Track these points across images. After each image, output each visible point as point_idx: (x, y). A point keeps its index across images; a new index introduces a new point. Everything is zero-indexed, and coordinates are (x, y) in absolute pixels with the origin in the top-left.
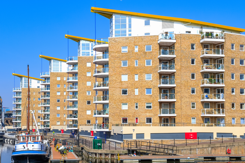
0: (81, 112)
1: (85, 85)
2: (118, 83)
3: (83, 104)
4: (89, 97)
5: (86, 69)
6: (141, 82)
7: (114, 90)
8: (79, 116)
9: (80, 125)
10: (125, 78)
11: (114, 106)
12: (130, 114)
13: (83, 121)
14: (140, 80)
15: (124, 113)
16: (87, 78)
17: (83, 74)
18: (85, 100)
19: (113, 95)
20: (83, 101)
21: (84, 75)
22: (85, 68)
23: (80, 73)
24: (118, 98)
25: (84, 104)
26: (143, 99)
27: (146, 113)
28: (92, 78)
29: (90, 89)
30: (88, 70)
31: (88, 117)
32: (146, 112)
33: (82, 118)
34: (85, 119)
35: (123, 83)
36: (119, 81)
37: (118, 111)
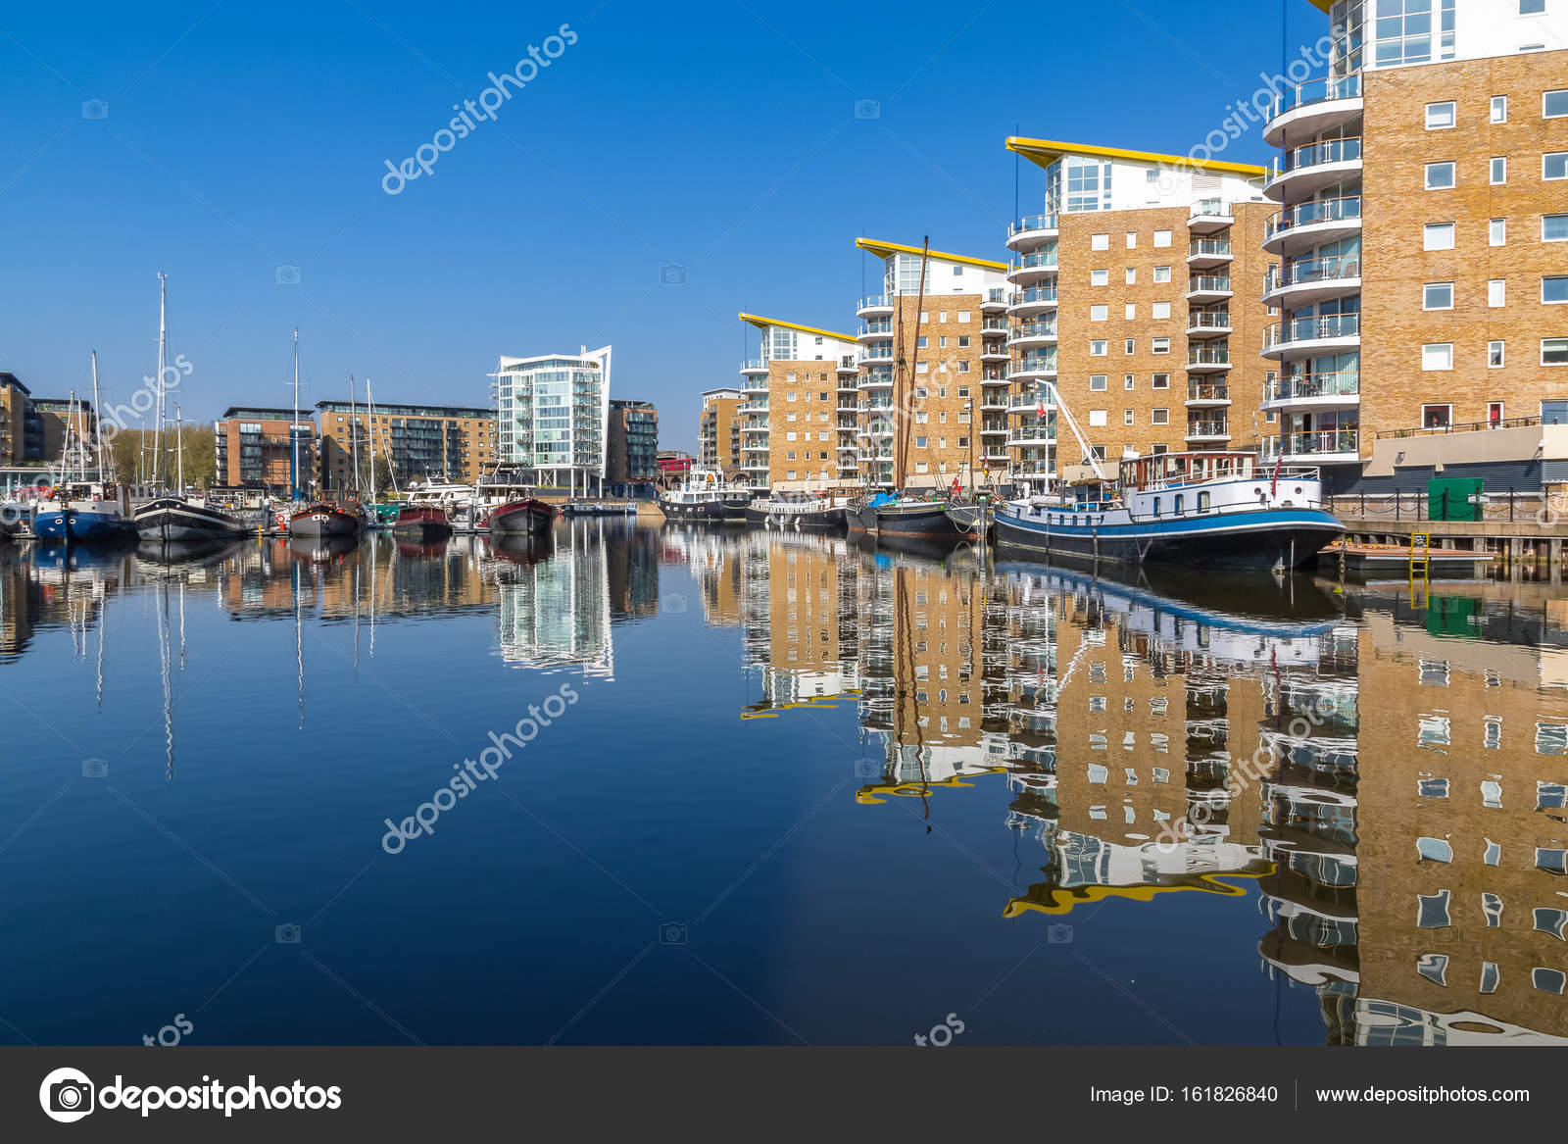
1: (1085, 320)
2: (1406, 261)
5: (1091, 259)
6: (1520, 252)
7: (1385, 291)
11: (1387, 359)
12: (1464, 389)
14: (1514, 242)
15: (1435, 387)
16: (1091, 292)
17: (1078, 279)
18: (1084, 375)
19: (1380, 311)
20: (1077, 376)
21: (1081, 281)
22: (1085, 254)
23: (1065, 275)
24: (1406, 323)
26: (1527, 325)
27: (1542, 384)
28: (1113, 292)
30: (1099, 261)
31: (1097, 435)
32: (1542, 379)
35: (1431, 260)
36: (1412, 251)
37: (1405, 379)
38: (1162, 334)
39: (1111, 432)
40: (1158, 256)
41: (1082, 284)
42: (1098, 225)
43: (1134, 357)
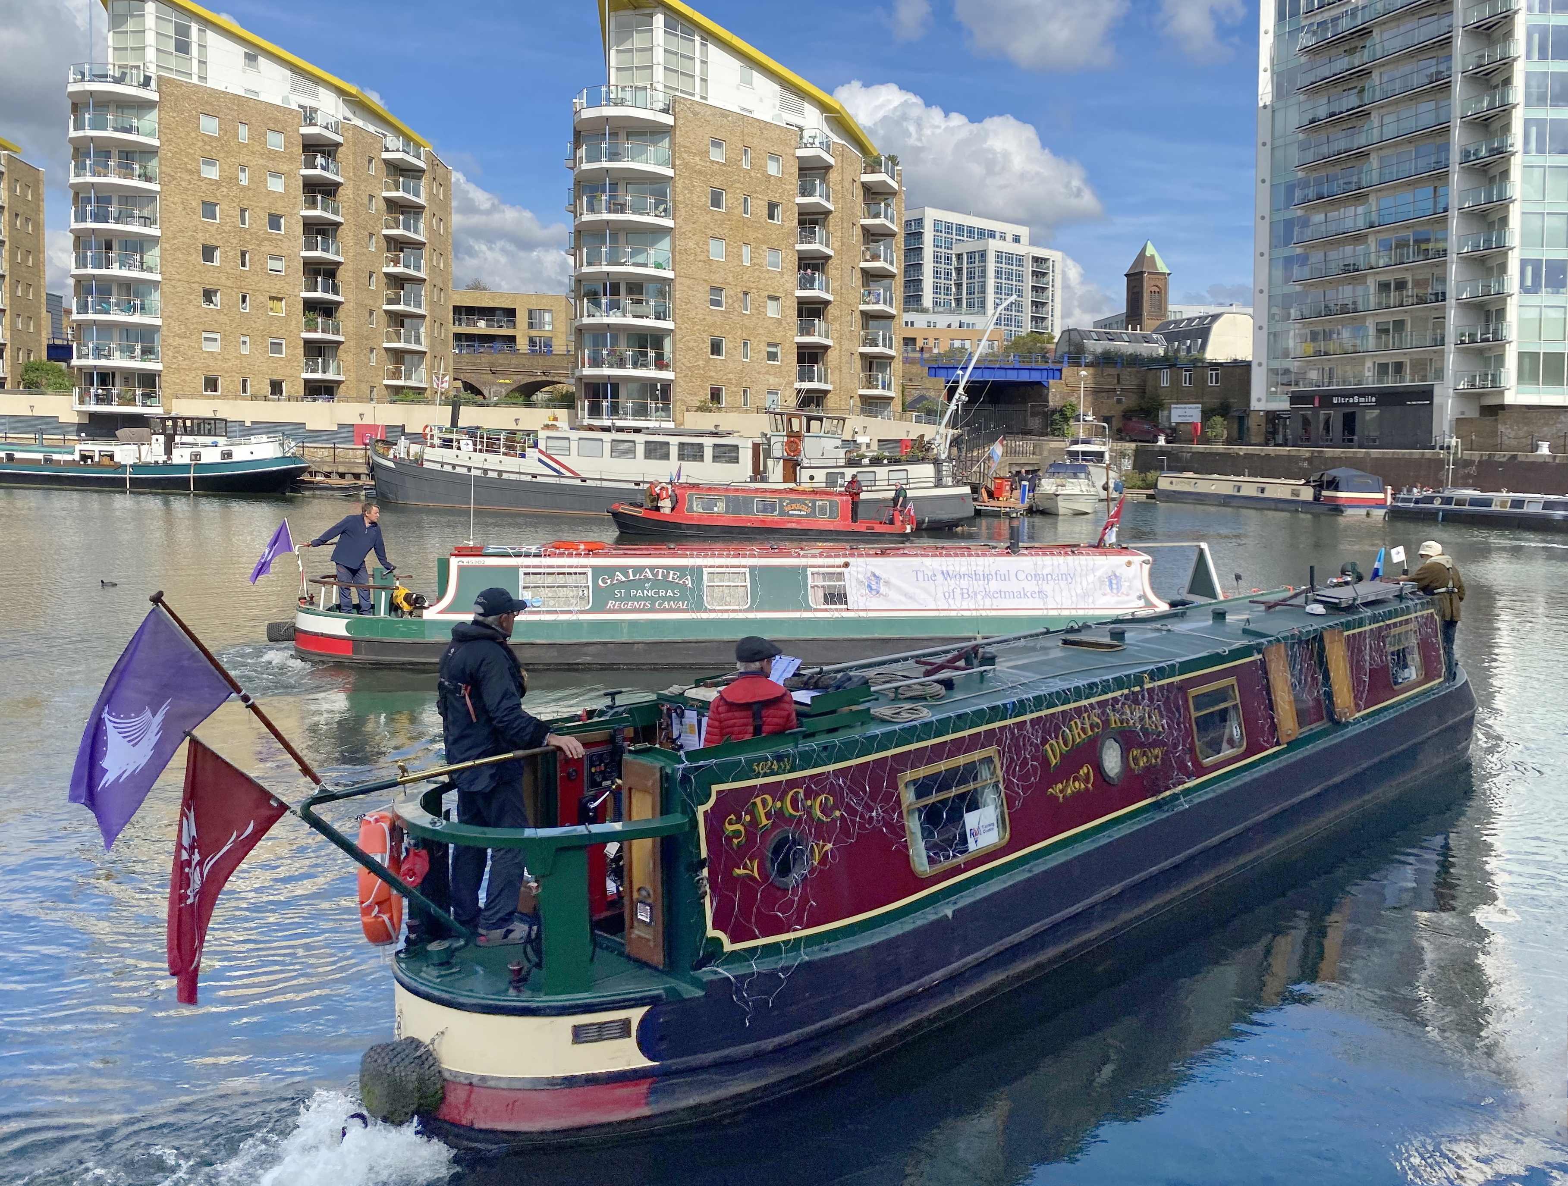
0: (179, 336)
1: (195, 217)
2: (700, 264)
3: (185, 302)
4: (211, 274)
5: (200, 144)
6: (757, 273)
7: (689, 287)
8: (171, 354)
9: (177, 398)
10: (717, 251)
11: (692, 344)
12: (731, 376)
13: (187, 378)
14: (755, 264)
15: (717, 372)
16: (200, 183)
17: (186, 163)
18: (195, 286)
19: (687, 304)
20: (186, 285)
21: (189, 167)
22: (193, 135)
23: (170, 154)
24: (701, 316)
25: (190, 302)
26: (761, 331)
27: (767, 376)
28: (224, 189)
29: (219, 237)
30: (209, 148)
31: (211, 363)
32: (767, 373)
33: (186, 362)
34: (196, 369)
35: (714, 266)
36: (702, 257)
37: (701, 363)
38: (276, 251)
39: (225, 360)
40: (273, 159)
41: (191, 172)
42: (206, 102)
43: (249, 275)
